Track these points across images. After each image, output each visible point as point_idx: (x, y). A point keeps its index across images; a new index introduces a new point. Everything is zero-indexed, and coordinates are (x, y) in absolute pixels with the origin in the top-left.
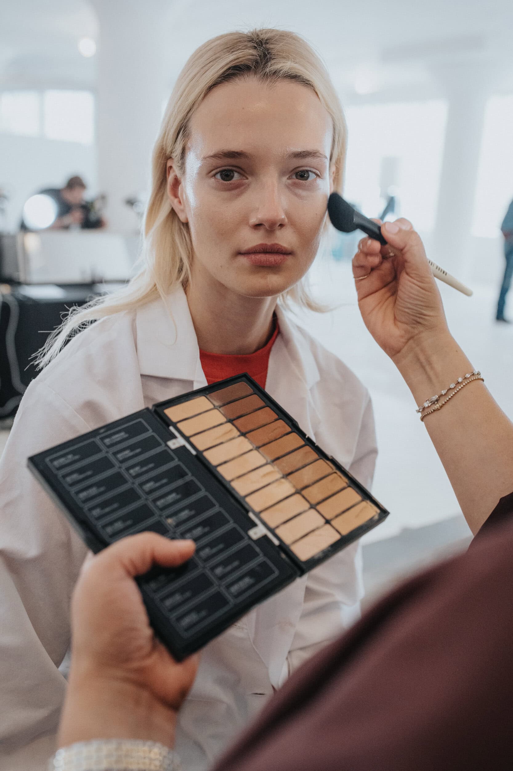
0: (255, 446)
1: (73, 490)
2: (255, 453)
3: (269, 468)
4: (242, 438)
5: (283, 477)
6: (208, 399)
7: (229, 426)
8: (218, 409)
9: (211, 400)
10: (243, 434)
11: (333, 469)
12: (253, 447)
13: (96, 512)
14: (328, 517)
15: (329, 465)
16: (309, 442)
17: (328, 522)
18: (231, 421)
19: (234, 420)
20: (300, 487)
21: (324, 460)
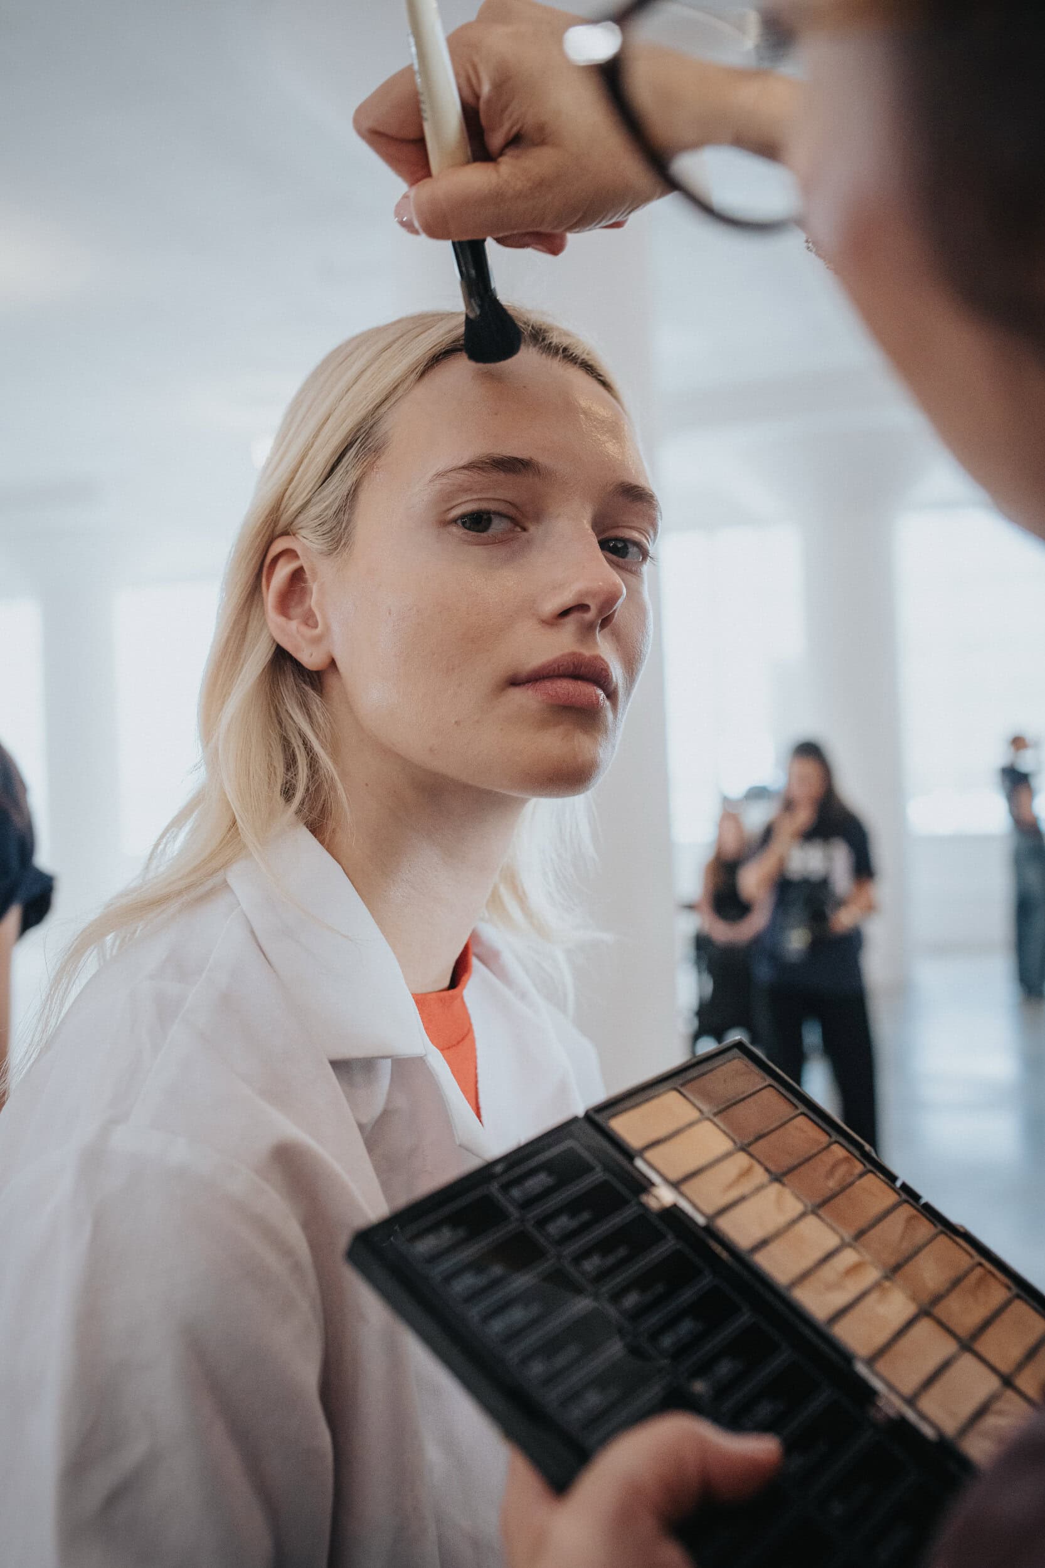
0: (809, 1204)
1: (474, 1313)
2: (811, 1220)
3: (849, 1257)
4: (776, 1187)
5: (887, 1277)
6: (684, 1096)
7: (742, 1159)
8: (711, 1121)
9: (692, 1098)
10: (777, 1178)
11: (971, 1256)
12: (806, 1206)
13: (537, 1368)
14: (1005, 1367)
15: (958, 1244)
16: (909, 1194)
17: (1007, 1382)
18: (743, 1149)
19: (750, 1144)
20: (925, 1298)
21: (950, 1238)
